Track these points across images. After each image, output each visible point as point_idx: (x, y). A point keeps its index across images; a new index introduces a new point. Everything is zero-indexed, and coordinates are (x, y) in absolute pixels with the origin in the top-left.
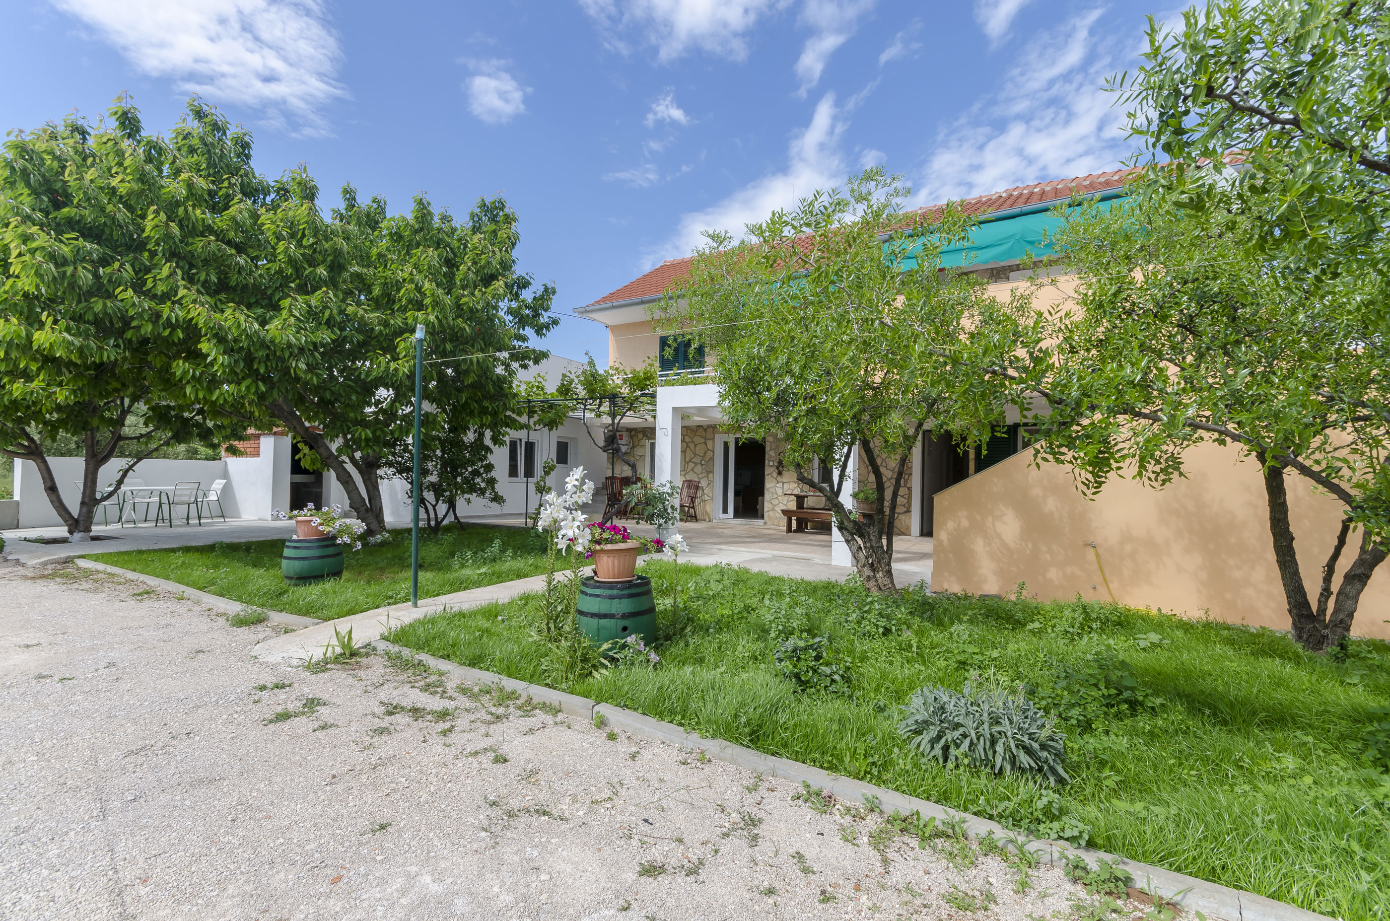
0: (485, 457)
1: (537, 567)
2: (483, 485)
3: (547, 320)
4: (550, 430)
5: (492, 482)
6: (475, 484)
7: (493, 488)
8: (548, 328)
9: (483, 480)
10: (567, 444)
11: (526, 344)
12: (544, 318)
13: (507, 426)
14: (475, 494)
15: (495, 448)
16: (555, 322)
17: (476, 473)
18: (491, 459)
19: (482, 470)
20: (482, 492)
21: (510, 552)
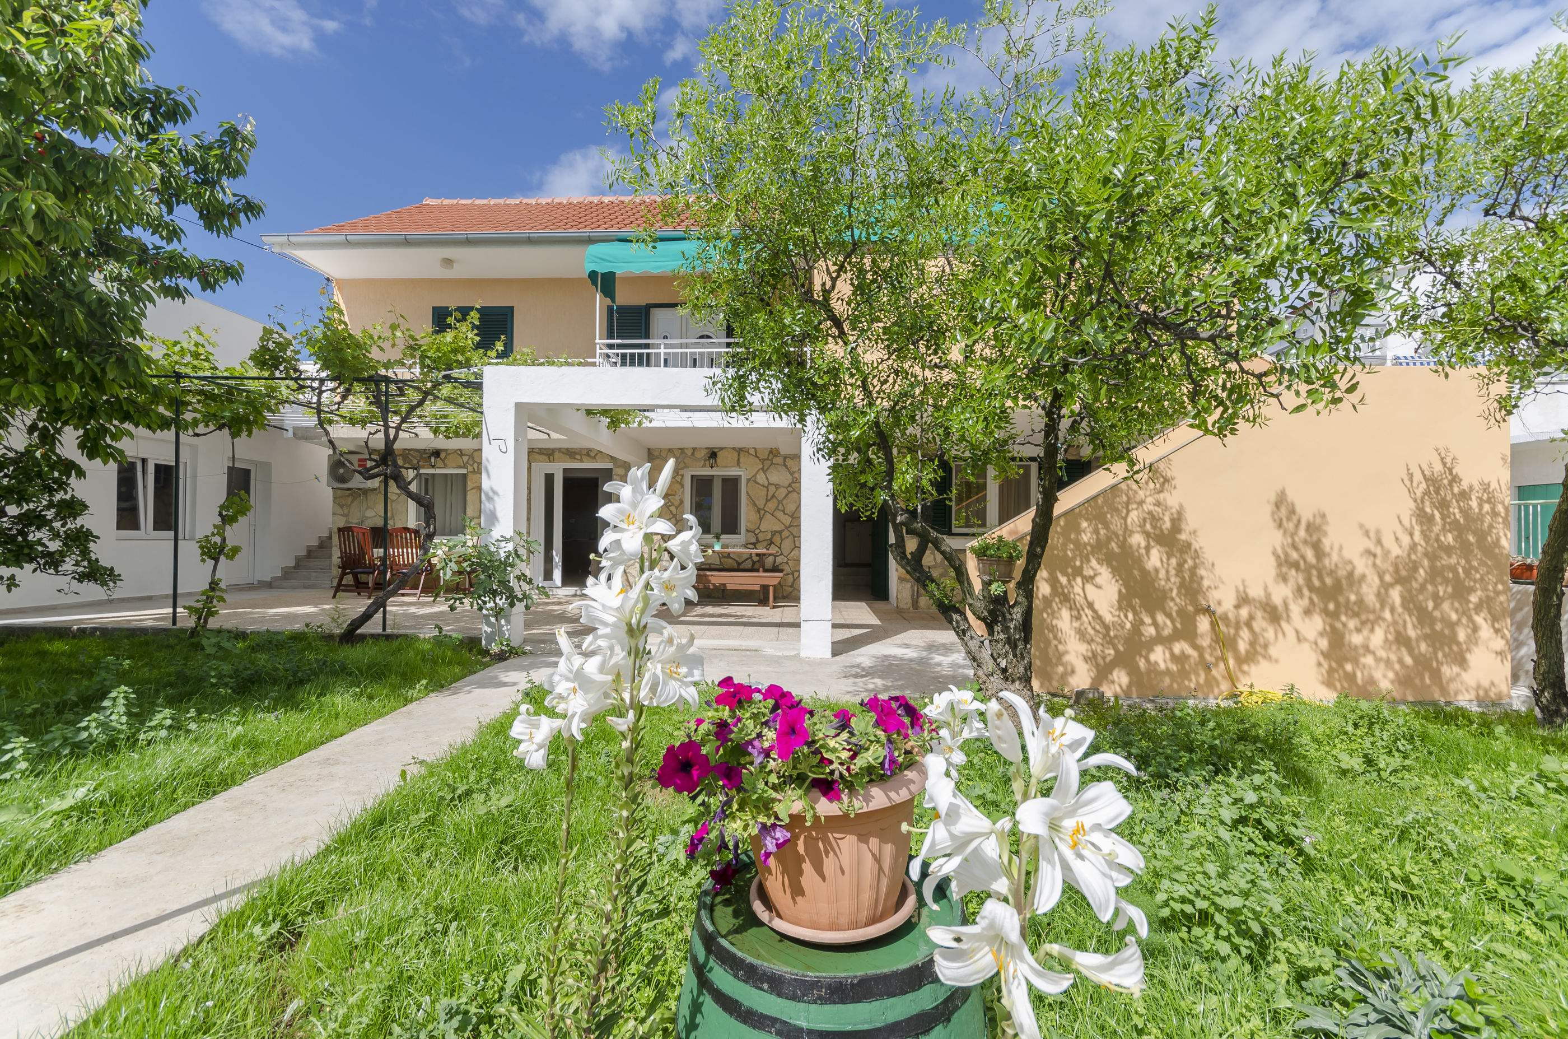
0: (62, 486)
1: (255, 746)
2: (54, 546)
3: (230, 199)
4: (235, 435)
5: (81, 539)
6: (30, 545)
7: (85, 553)
8: (233, 217)
9: (56, 535)
10: (247, 472)
11: (175, 246)
12: (229, 191)
13: (126, 417)
14: (29, 567)
15: (93, 467)
16: (252, 208)
17: (36, 520)
18: (78, 488)
19: (50, 514)
20: (53, 561)
21: (164, 715)
